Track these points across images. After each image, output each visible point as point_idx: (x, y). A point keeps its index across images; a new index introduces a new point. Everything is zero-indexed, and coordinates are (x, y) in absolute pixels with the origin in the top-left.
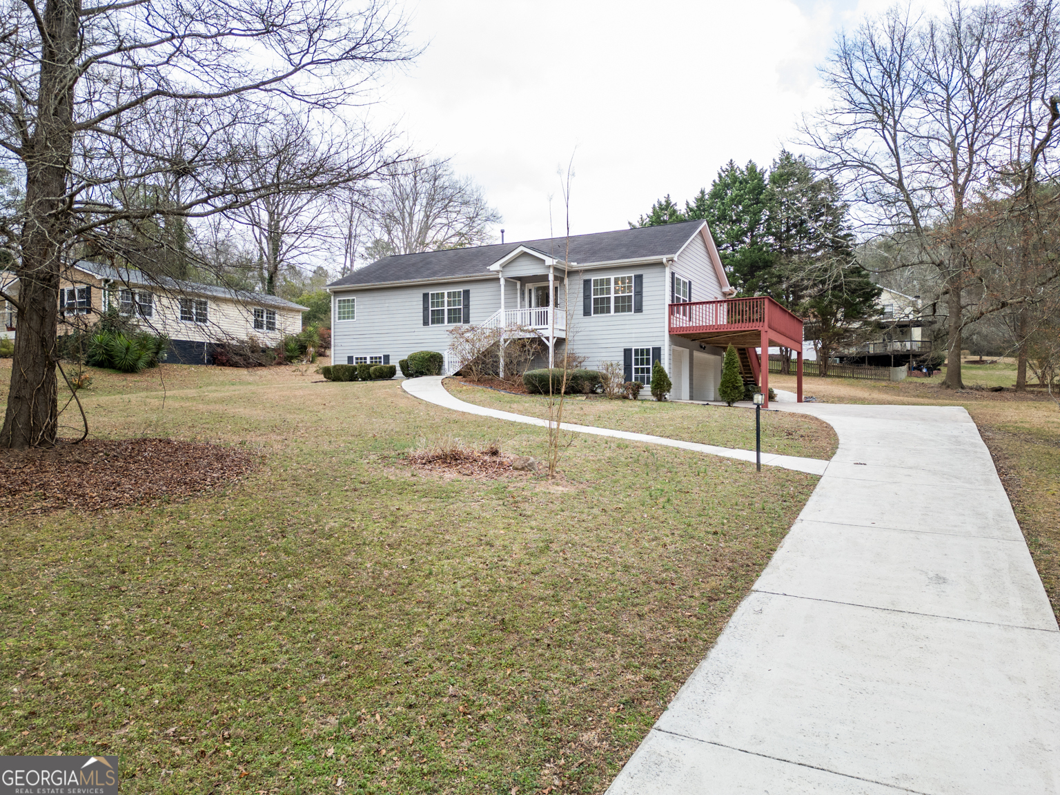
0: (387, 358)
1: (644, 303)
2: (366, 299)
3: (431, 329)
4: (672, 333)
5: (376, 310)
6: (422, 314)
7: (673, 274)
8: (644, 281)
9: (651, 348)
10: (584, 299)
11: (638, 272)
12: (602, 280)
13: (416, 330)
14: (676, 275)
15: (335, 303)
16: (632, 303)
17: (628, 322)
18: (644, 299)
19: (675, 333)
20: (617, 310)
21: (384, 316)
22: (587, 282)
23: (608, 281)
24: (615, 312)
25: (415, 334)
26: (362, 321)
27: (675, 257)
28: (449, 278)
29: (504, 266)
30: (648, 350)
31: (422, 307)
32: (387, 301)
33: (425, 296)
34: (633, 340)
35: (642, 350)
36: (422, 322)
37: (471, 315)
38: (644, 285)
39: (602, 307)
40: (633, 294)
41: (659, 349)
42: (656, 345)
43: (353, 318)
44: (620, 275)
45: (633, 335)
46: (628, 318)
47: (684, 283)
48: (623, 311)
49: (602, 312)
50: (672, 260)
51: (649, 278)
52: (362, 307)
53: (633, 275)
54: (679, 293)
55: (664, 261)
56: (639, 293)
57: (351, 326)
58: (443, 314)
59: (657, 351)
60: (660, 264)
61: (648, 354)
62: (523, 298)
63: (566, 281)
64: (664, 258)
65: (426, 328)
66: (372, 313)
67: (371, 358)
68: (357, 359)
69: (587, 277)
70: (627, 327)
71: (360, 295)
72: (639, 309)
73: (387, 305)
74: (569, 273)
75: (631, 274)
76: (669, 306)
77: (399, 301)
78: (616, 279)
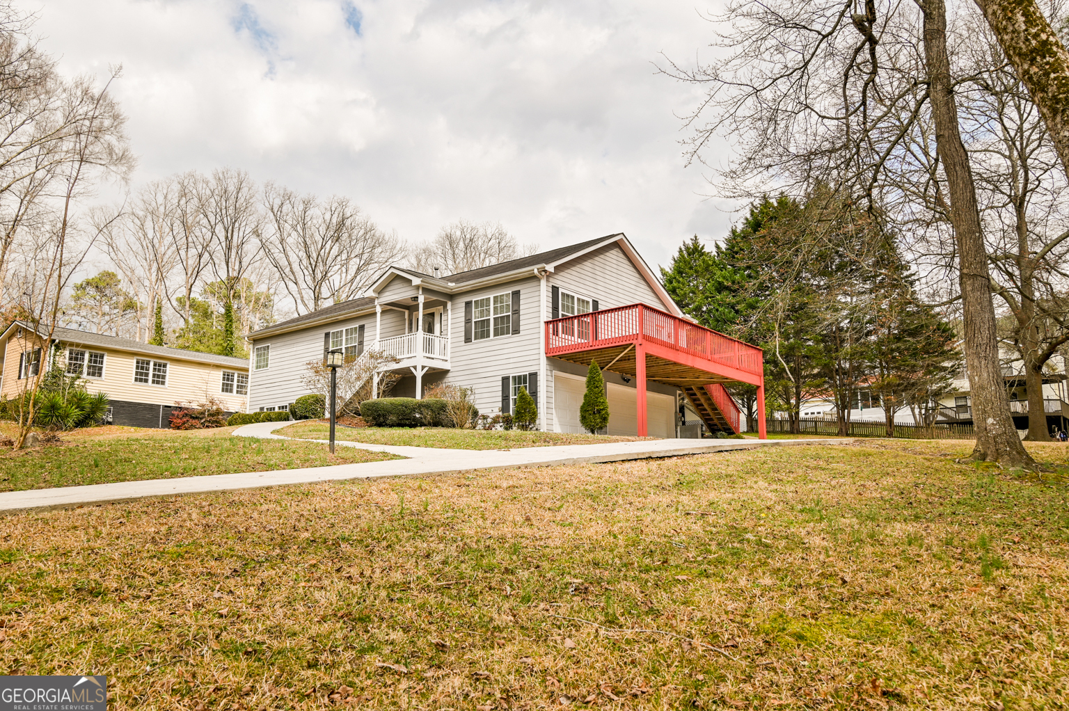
1: (521, 323)
2: (279, 345)
4: (549, 355)
5: (285, 355)
6: (323, 356)
7: (555, 290)
8: (521, 297)
9: (528, 373)
10: (465, 323)
11: (516, 288)
12: (482, 301)
14: (561, 291)
15: (253, 352)
16: (509, 325)
17: (506, 346)
18: (521, 318)
19: (551, 354)
21: (290, 362)
22: (468, 305)
23: (488, 300)
24: (495, 335)
26: (274, 369)
27: (550, 268)
28: (344, 313)
29: (380, 292)
30: (525, 376)
31: (323, 347)
33: (327, 336)
34: (511, 366)
35: (520, 377)
38: (521, 302)
39: (482, 331)
40: (511, 313)
41: (535, 374)
42: (532, 370)
43: (267, 365)
44: (499, 293)
45: (511, 361)
46: (506, 341)
47: (583, 301)
48: (502, 333)
49: (482, 336)
50: (546, 271)
51: (526, 293)
52: (274, 353)
53: (511, 292)
54: (569, 310)
55: (536, 272)
56: (517, 311)
57: (265, 374)
59: (534, 376)
60: (535, 276)
61: (525, 381)
62: (410, 329)
63: (449, 304)
64: (535, 269)
66: (282, 360)
67: (279, 408)
68: (267, 409)
69: (467, 299)
70: (505, 351)
71: (274, 341)
72: (516, 330)
74: (452, 296)
75: (509, 291)
76: (547, 323)
77: (305, 343)
78: (495, 298)
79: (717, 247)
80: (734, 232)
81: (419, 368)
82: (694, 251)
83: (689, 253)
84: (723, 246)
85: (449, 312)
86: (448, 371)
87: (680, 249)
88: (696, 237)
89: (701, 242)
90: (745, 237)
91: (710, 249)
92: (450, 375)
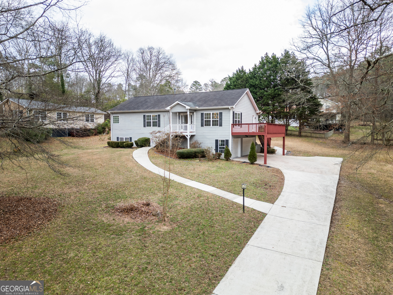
0: (131, 138)
1: (223, 123)
2: (123, 116)
3: (146, 128)
4: (232, 134)
5: (126, 120)
6: (143, 123)
7: (234, 112)
8: (223, 115)
9: (225, 140)
10: (201, 120)
11: (221, 111)
12: (208, 114)
13: (141, 129)
14: (235, 112)
15: (112, 117)
16: (218, 123)
17: (217, 130)
18: (223, 121)
19: (234, 135)
20: (213, 125)
21: (129, 123)
22: (202, 114)
23: (210, 114)
25: (141, 130)
26: (122, 124)
27: (234, 107)
28: (152, 110)
29: (172, 108)
30: (224, 140)
31: (143, 120)
32: (131, 117)
33: (144, 116)
34: (219, 136)
35: (222, 140)
36: (143, 126)
37: (161, 124)
38: (223, 116)
40: (219, 119)
42: (227, 139)
43: (119, 123)
44: (215, 112)
45: (219, 135)
46: (217, 128)
47: (239, 114)
48: (215, 125)
49: (208, 125)
50: (233, 108)
51: (225, 114)
52: (121, 119)
54: (236, 118)
55: (230, 108)
56: (221, 119)
57: (118, 126)
58: (151, 123)
59: (227, 141)
60: (228, 109)
61: (224, 142)
62: (179, 119)
63: (195, 113)
64: (230, 107)
65: (144, 128)
66: (125, 122)
67: (125, 138)
68: (120, 138)
69: (202, 112)
70: (217, 131)
71: (121, 114)
72: (221, 125)
73: (131, 119)
74: (196, 110)
75: (218, 112)
76: (232, 124)
77: (135, 117)
78: (213, 114)
79: (250, 70)
80: (255, 65)
81: (188, 136)
82: (242, 71)
83: (240, 72)
84: (251, 70)
85: (195, 116)
86: (195, 135)
87: (237, 70)
88: (243, 66)
89: (244, 69)
90: (259, 68)
91: (247, 71)
92: (195, 136)
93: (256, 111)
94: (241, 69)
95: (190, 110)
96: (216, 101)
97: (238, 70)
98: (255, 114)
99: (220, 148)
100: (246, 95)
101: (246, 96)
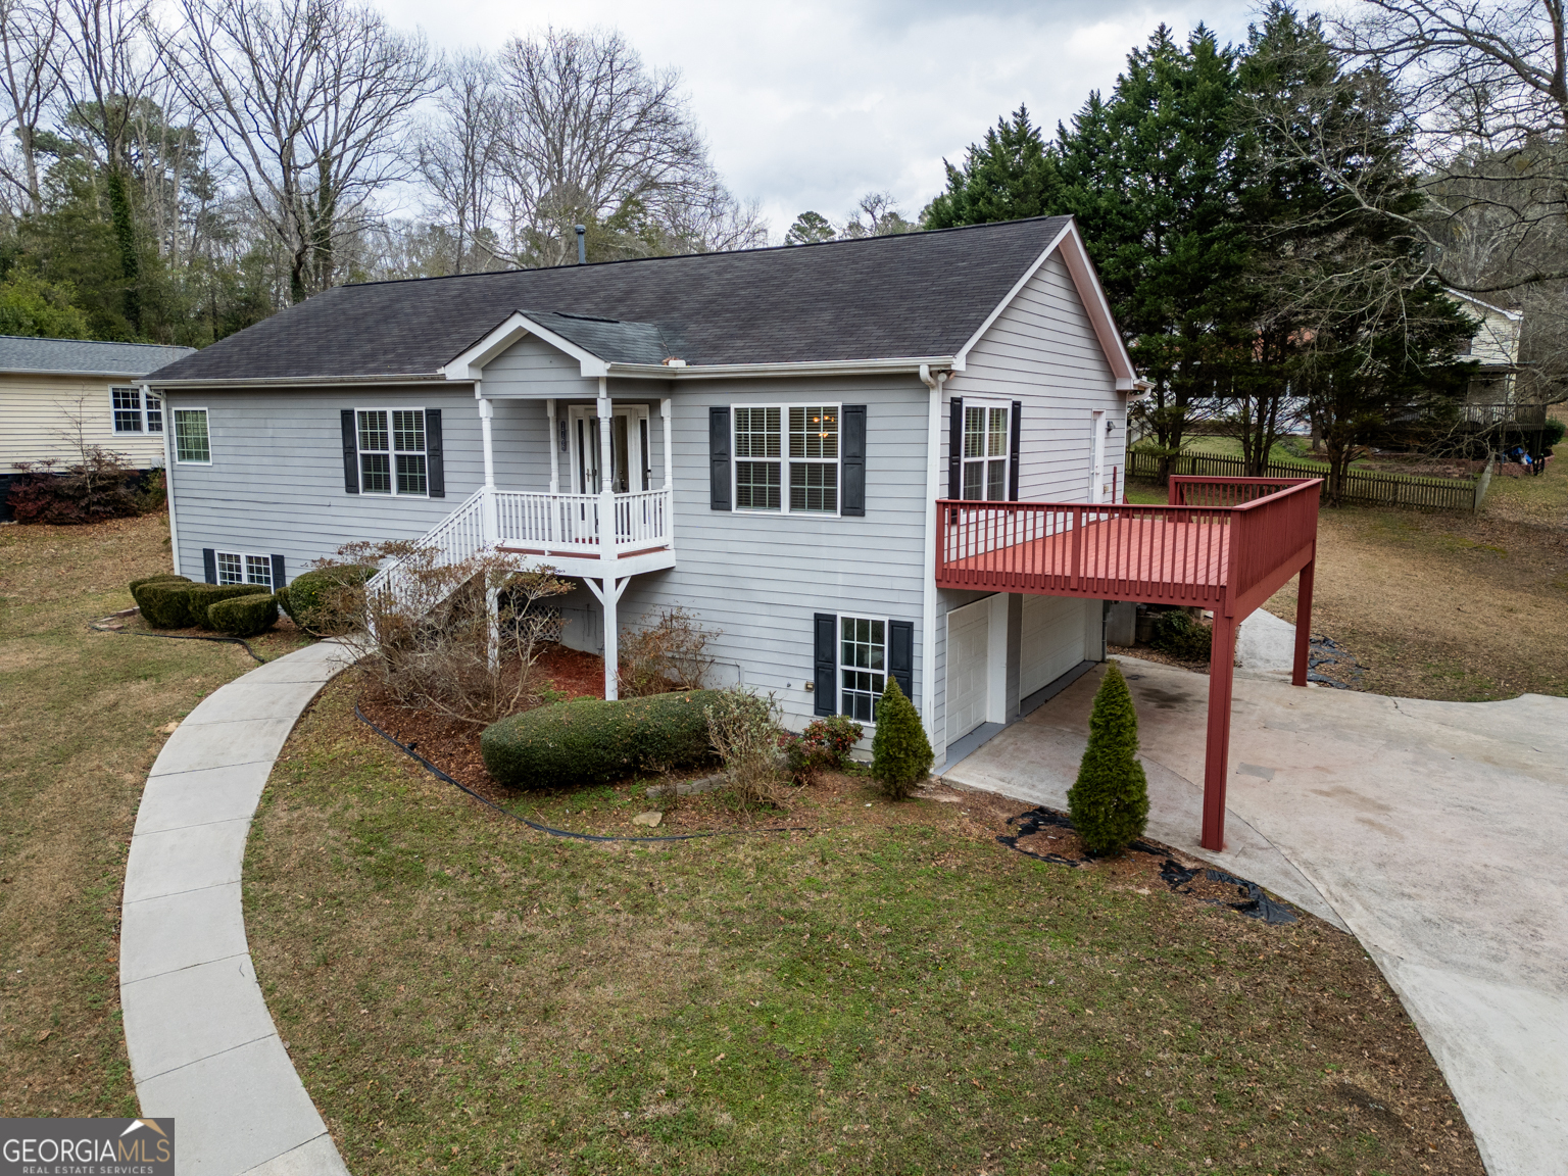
0: (279, 561)
1: (869, 491)
2: (228, 414)
3: (363, 503)
4: (944, 585)
5: (249, 442)
6: (342, 463)
7: (956, 404)
8: (870, 424)
9: (886, 619)
10: (712, 461)
11: (855, 398)
12: (758, 413)
13: (334, 502)
14: (967, 403)
15: (169, 418)
16: (834, 487)
17: (824, 540)
18: (869, 478)
19: (952, 585)
20: (796, 503)
21: (266, 460)
22: (718, 416)
23: (775, 414)
24: (793, 507)
25: (332, 510)
26: (224, 468)
27: (959, 363)
28: (385, 378)
29: (488, 364)
30: (878, 625)
31: (342, 443)
32: (270, 423)
33: (347, 416)
34: (840, 592)
35: (863, 623)
36: (343, 482)
37: (447, 477)
38: (870, 437)
39: (757, 489)
40: (838, 460)
41: (909, 627)
42: (903, 614)
43: (206, 457)
44: (805, 401)
45: (840, 579)
46: (824, 528)
47: (997, 414)
48: (814, 505)
49: (760, 503)
50: (949, 372)
51: (885, 415)
52: (221, 432)
53: (839, 405)
54: (975, 447)
55: (924, 372)
56: (856, 460)
57: (205, 477)
58: (387, 468)
59: (903, 634)
60: (910, 378)
61: (879, 638)
62: (563, 446)
63: (666, 408)
64: (923, 366)
65: (350, 500)
66: (242, 451)
67: (250, 559)
68: (222, 556)
69: (718, 399)
70: (824, 553)
71: (217, 402)
72: (855, 506)
73: (270, 432)
74: (673, 386)
75: (836, 400)
76: (941, 505)
77: (294, 424)
78: (795, 414)
79: (1062, 132)
80: (1094, 102)
81: (609, 584)
82: (1017, 137)
83: (1008, 142)
84: (1071, 129)
85: (667, 425)
86: (669, 570)
87: (992, 133)
88: (1023, 110)
89: (1034, 122)
90: (1120, 118)
91: (1049, 137)
92: (674, 577)
93: (1111, 373)
94: (1013, 127)
95: (612, 383)
96: (827, 316)
97: (996, 129)
98: (1109, 396)
99: (849, 678)
100: (1053, 267)
101: (1053, 279)
